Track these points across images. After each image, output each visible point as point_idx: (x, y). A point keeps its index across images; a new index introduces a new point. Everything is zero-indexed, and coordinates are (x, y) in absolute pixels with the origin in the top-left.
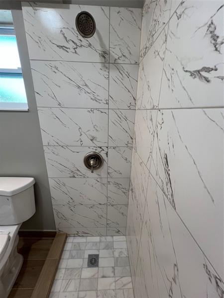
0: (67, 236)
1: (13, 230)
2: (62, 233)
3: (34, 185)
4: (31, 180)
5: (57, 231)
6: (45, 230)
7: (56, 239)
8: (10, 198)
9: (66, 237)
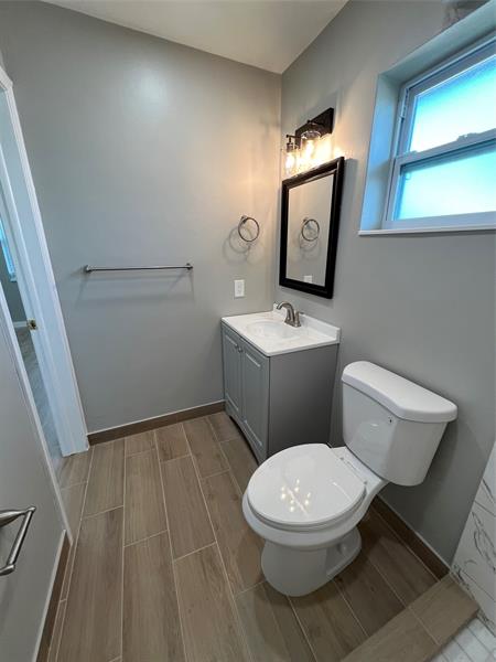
0: (476, 614)
1: (374, 484)
2: (464, 588)
3: (449, 423)
4: (449, 407)
5: (452, 568)
6: (418, 534)
7: (439, 585)
8: (395, 421)
9: (474, 616)
